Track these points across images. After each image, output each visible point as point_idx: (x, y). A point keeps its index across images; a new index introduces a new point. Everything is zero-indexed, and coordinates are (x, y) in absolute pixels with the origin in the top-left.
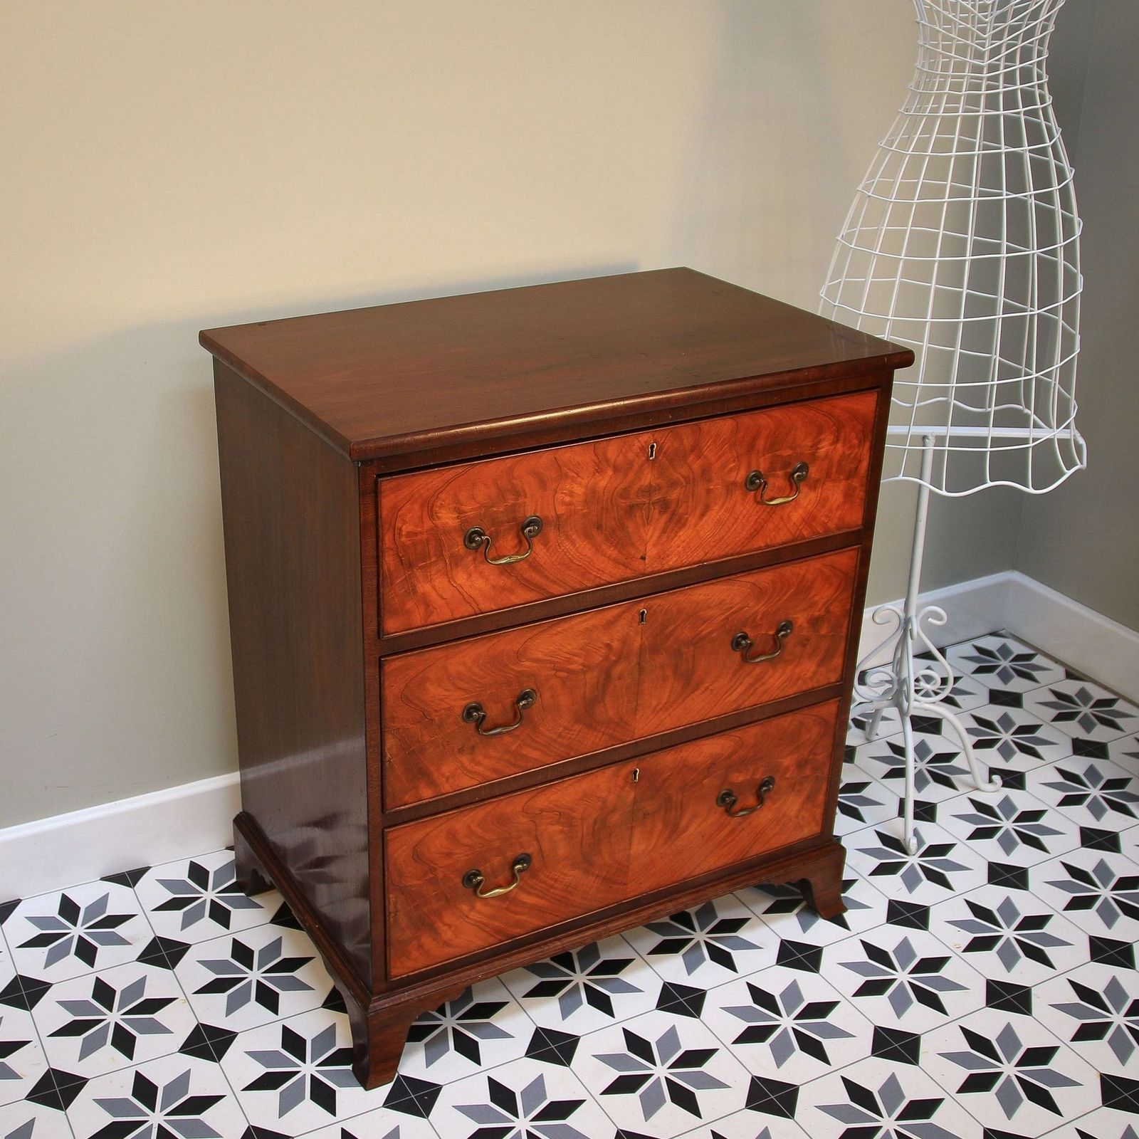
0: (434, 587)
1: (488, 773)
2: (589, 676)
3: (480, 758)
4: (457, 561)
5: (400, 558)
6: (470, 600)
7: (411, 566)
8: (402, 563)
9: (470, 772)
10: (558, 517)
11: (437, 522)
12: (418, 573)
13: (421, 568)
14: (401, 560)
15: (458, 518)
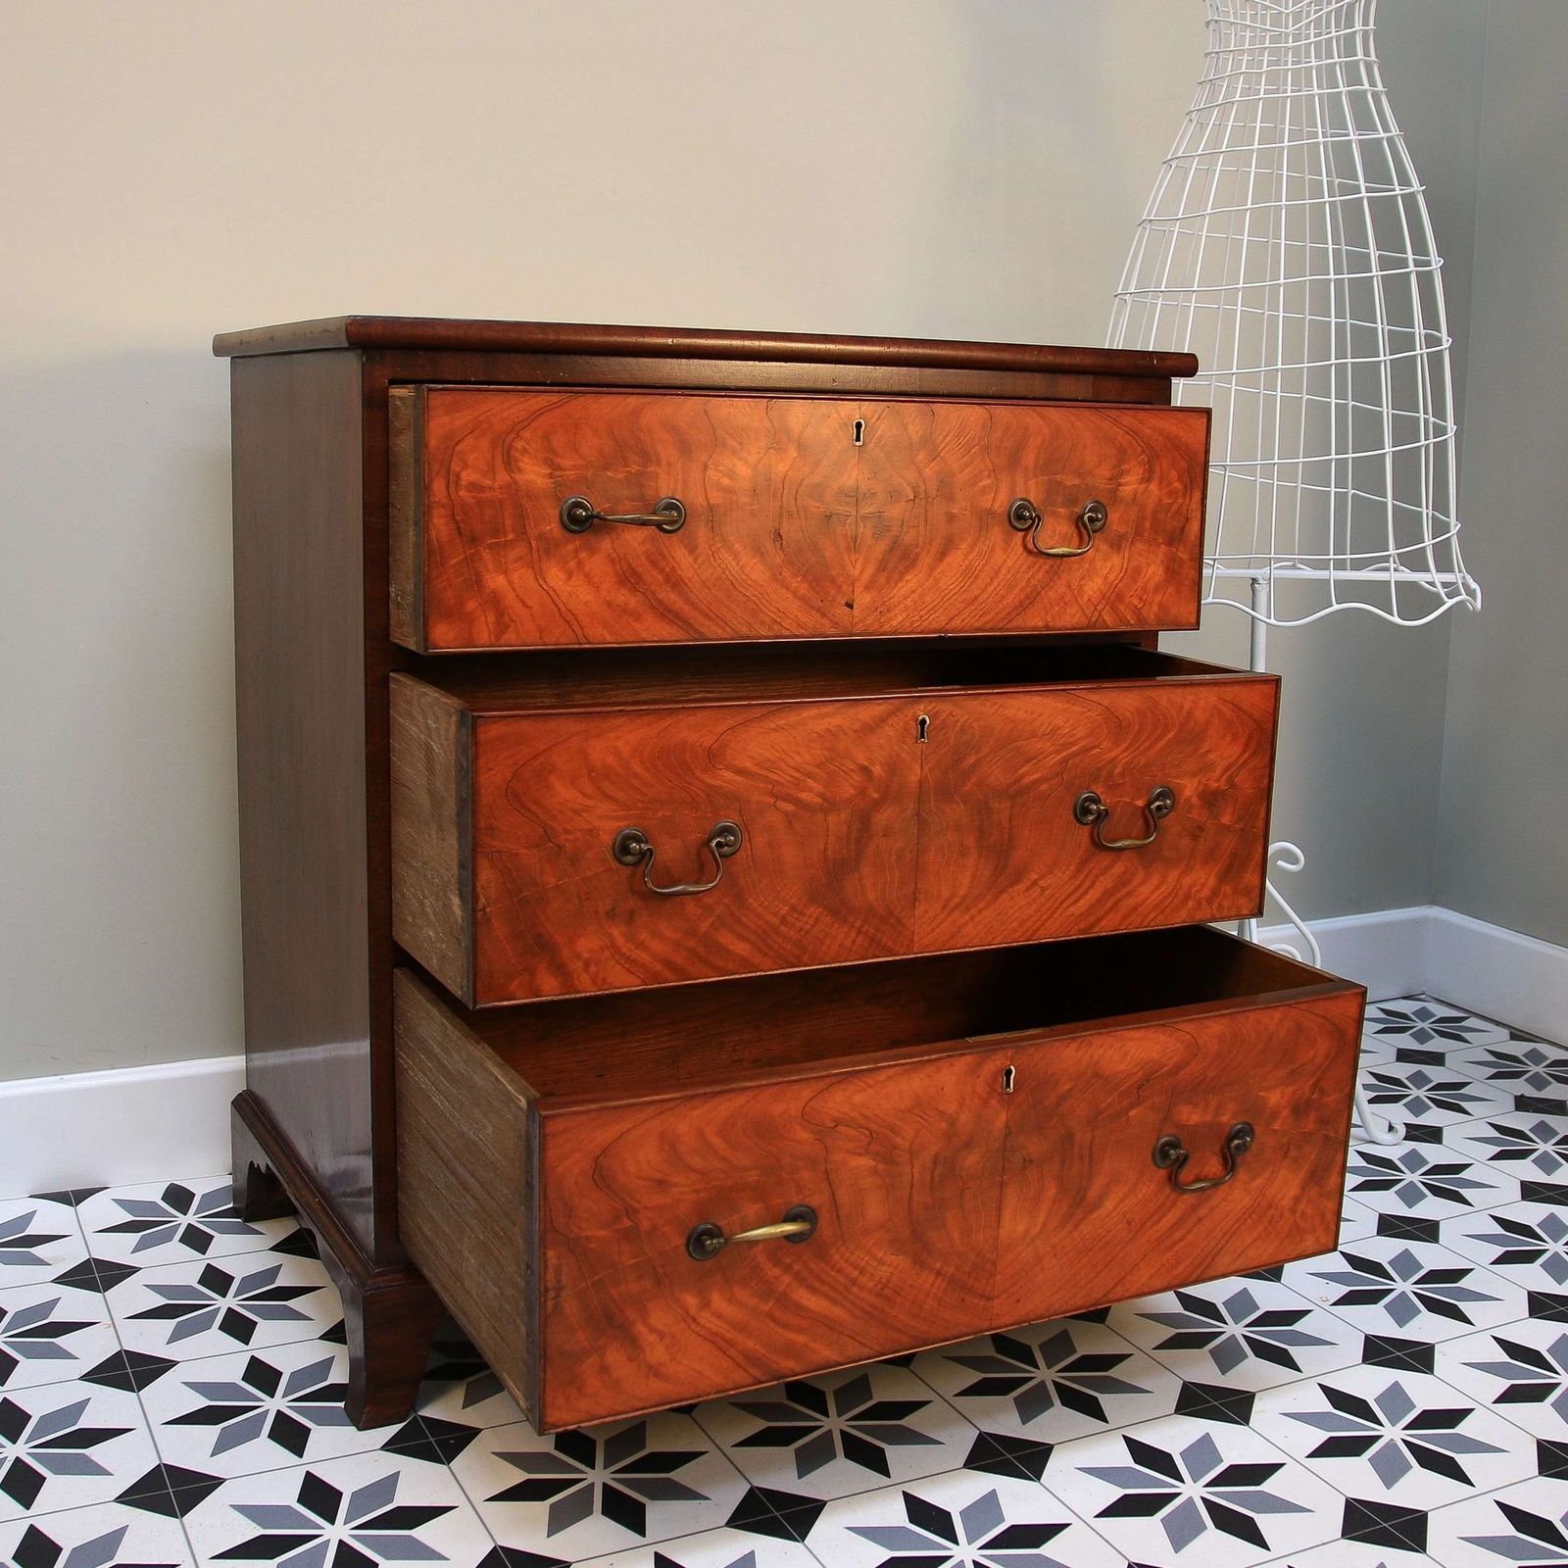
0: (510, 582)
1: (659, 967)
2: (832, 818)
3: (644, 936)
4: (549, 548)
5: (457, 522)
6: (570, 617)
7: (474, 540)
8: (460, 533)
9: (628, 959)
10: (711, 508)
11: (518, 476)
12: (487, 555)
13: (490, 547)
14: (458, 528)
15: (550, 476)
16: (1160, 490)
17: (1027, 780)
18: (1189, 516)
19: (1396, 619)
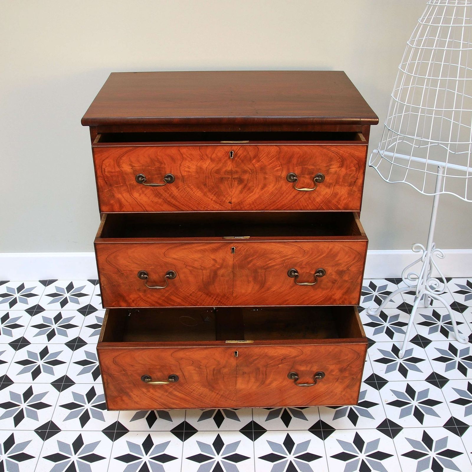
0: (123, 196)
1: (154, 303)
2: (204, 271)
4: (133, 187)
6: (141, 205)
7: (111, 185)
8: (107, 184)
10: (183, 176)
11: (122, 169)
12: (115, 189)
13: (116, 187)
14: (106, 182)
15: (132, 169)
16: (346, 170)
17: (270, 265)
18: (358, 178)
19: (466, 200)
